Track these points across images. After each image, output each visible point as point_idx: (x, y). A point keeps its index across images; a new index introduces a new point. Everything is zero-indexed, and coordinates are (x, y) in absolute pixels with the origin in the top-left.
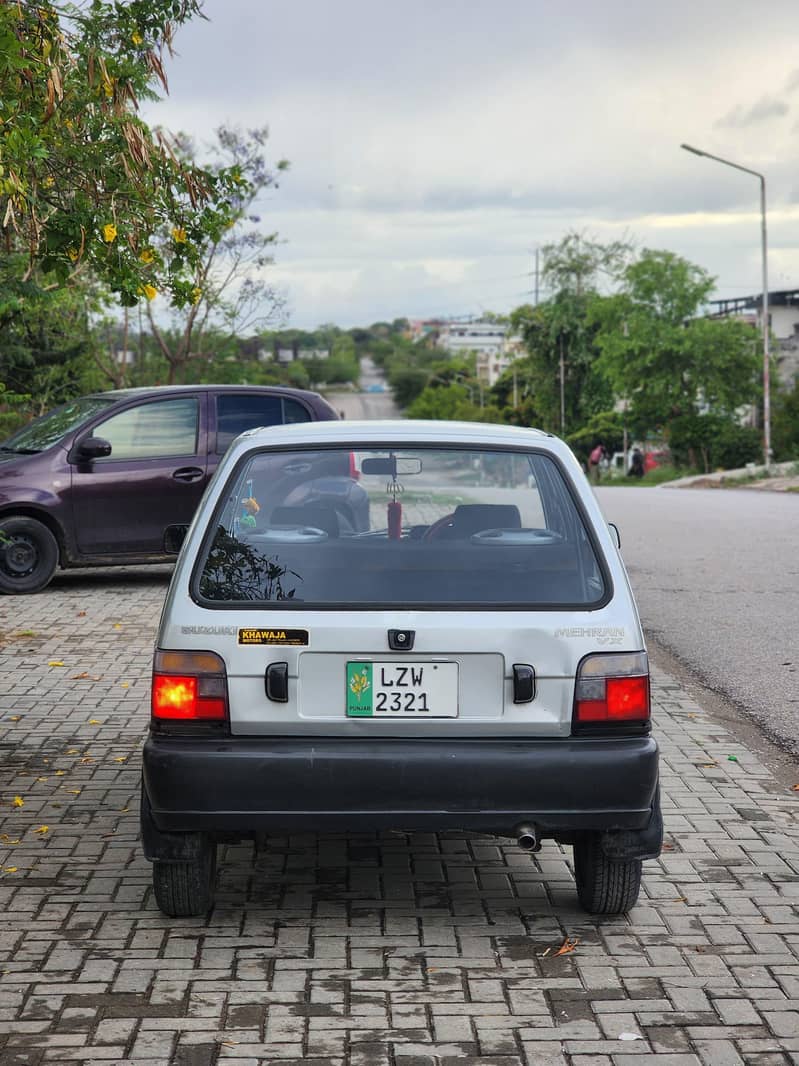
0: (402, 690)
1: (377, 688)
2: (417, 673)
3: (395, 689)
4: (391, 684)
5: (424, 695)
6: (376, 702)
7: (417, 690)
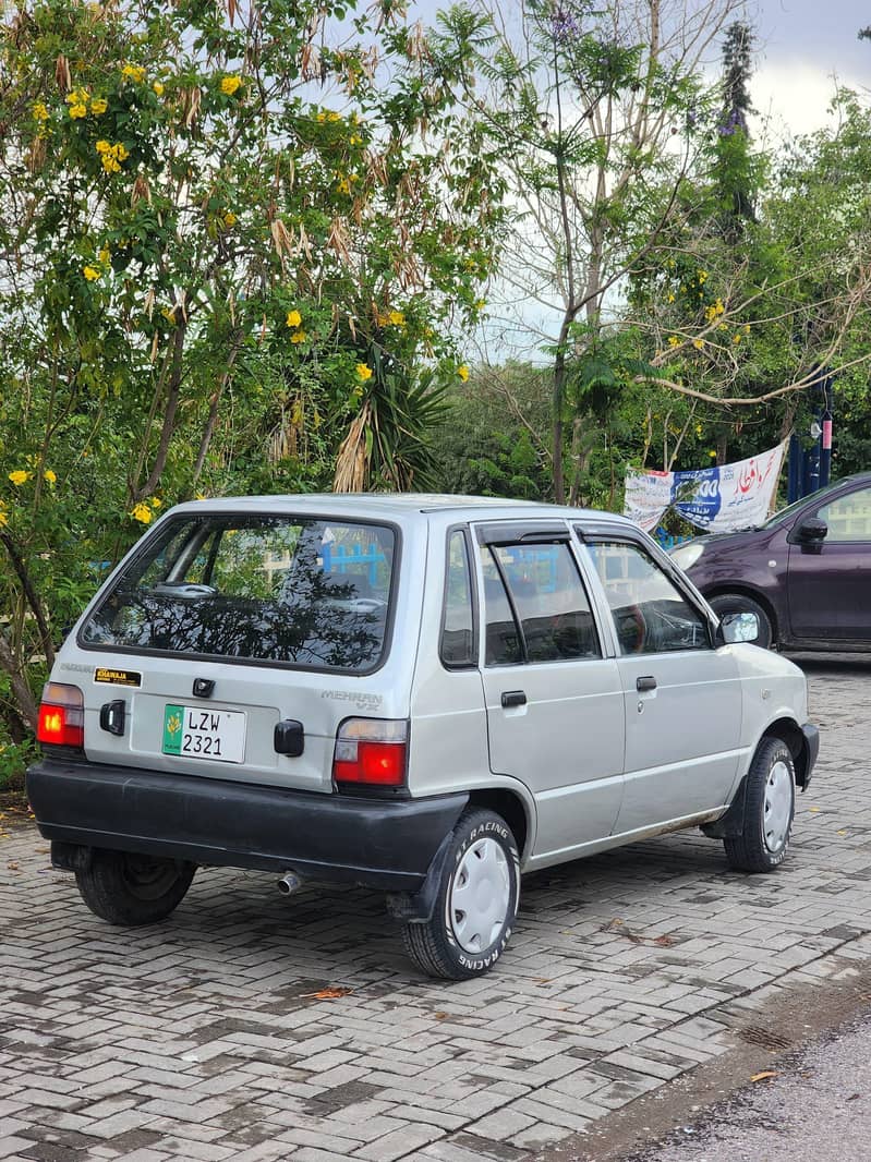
0: (204, 734)
1: (186, 730)
2: (215, 720)
3: (198, 732)
4: (196, 728)
5: (218, 740)
6: (184, 742)
7: (213, 735)
